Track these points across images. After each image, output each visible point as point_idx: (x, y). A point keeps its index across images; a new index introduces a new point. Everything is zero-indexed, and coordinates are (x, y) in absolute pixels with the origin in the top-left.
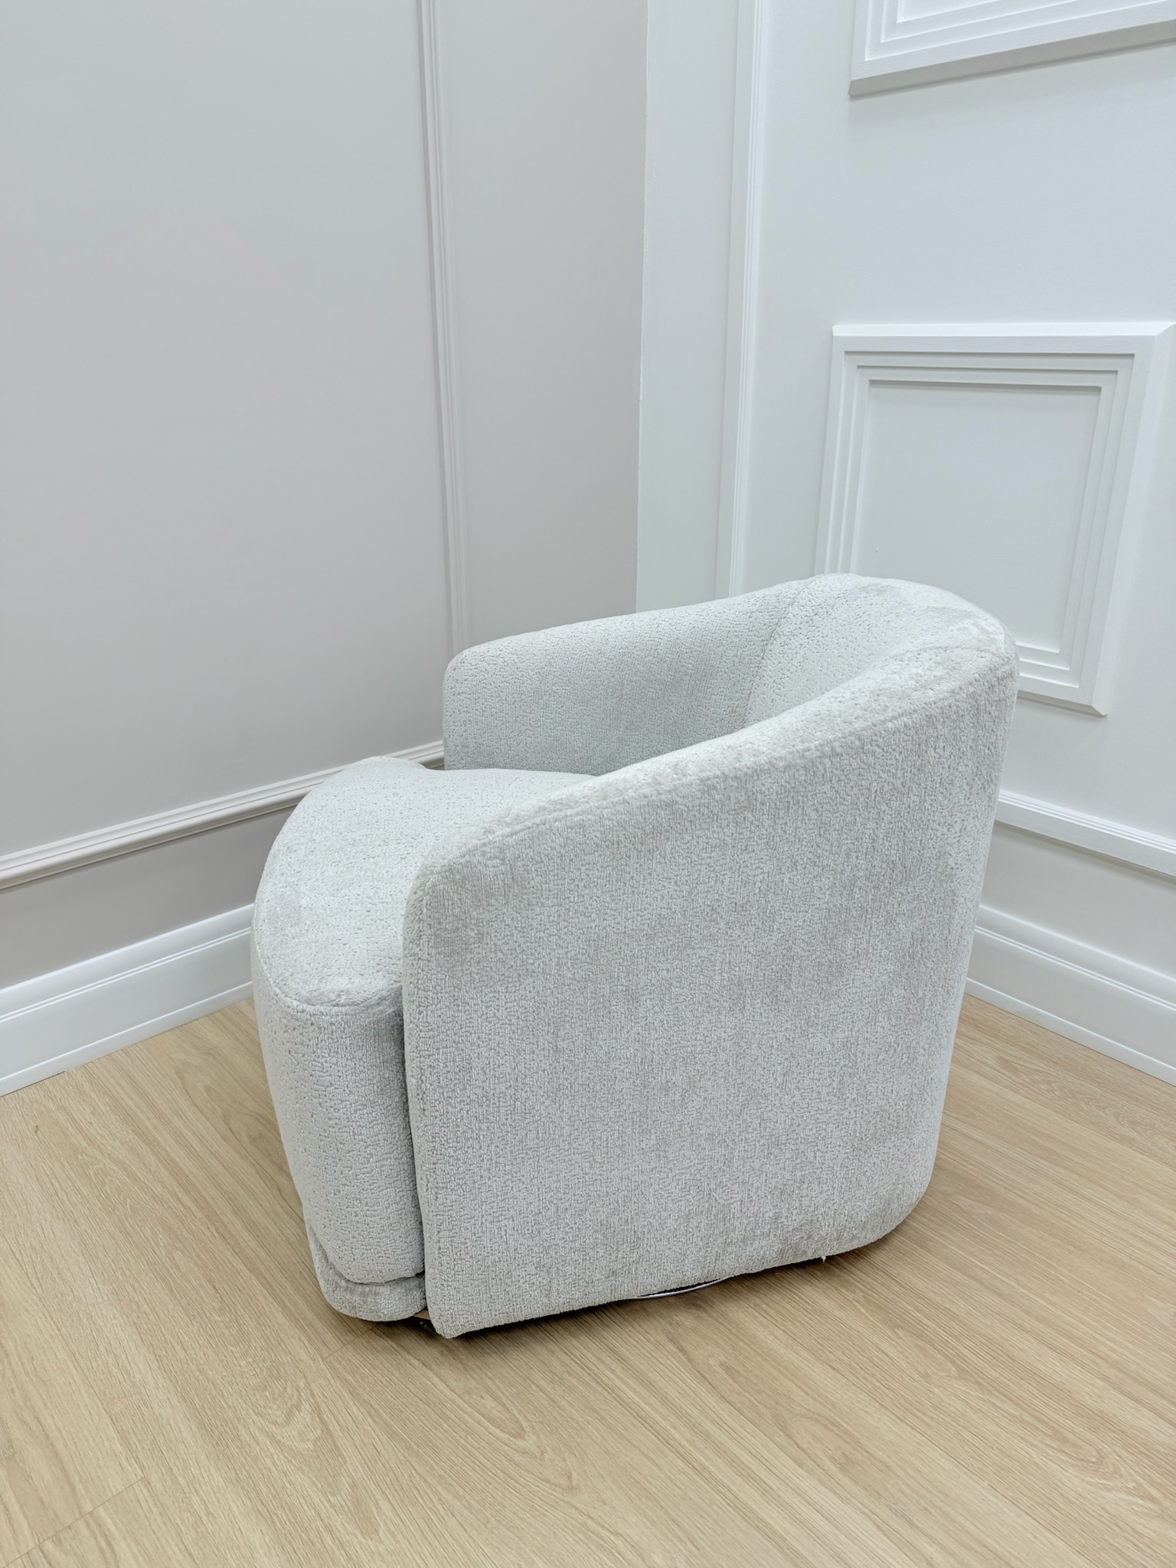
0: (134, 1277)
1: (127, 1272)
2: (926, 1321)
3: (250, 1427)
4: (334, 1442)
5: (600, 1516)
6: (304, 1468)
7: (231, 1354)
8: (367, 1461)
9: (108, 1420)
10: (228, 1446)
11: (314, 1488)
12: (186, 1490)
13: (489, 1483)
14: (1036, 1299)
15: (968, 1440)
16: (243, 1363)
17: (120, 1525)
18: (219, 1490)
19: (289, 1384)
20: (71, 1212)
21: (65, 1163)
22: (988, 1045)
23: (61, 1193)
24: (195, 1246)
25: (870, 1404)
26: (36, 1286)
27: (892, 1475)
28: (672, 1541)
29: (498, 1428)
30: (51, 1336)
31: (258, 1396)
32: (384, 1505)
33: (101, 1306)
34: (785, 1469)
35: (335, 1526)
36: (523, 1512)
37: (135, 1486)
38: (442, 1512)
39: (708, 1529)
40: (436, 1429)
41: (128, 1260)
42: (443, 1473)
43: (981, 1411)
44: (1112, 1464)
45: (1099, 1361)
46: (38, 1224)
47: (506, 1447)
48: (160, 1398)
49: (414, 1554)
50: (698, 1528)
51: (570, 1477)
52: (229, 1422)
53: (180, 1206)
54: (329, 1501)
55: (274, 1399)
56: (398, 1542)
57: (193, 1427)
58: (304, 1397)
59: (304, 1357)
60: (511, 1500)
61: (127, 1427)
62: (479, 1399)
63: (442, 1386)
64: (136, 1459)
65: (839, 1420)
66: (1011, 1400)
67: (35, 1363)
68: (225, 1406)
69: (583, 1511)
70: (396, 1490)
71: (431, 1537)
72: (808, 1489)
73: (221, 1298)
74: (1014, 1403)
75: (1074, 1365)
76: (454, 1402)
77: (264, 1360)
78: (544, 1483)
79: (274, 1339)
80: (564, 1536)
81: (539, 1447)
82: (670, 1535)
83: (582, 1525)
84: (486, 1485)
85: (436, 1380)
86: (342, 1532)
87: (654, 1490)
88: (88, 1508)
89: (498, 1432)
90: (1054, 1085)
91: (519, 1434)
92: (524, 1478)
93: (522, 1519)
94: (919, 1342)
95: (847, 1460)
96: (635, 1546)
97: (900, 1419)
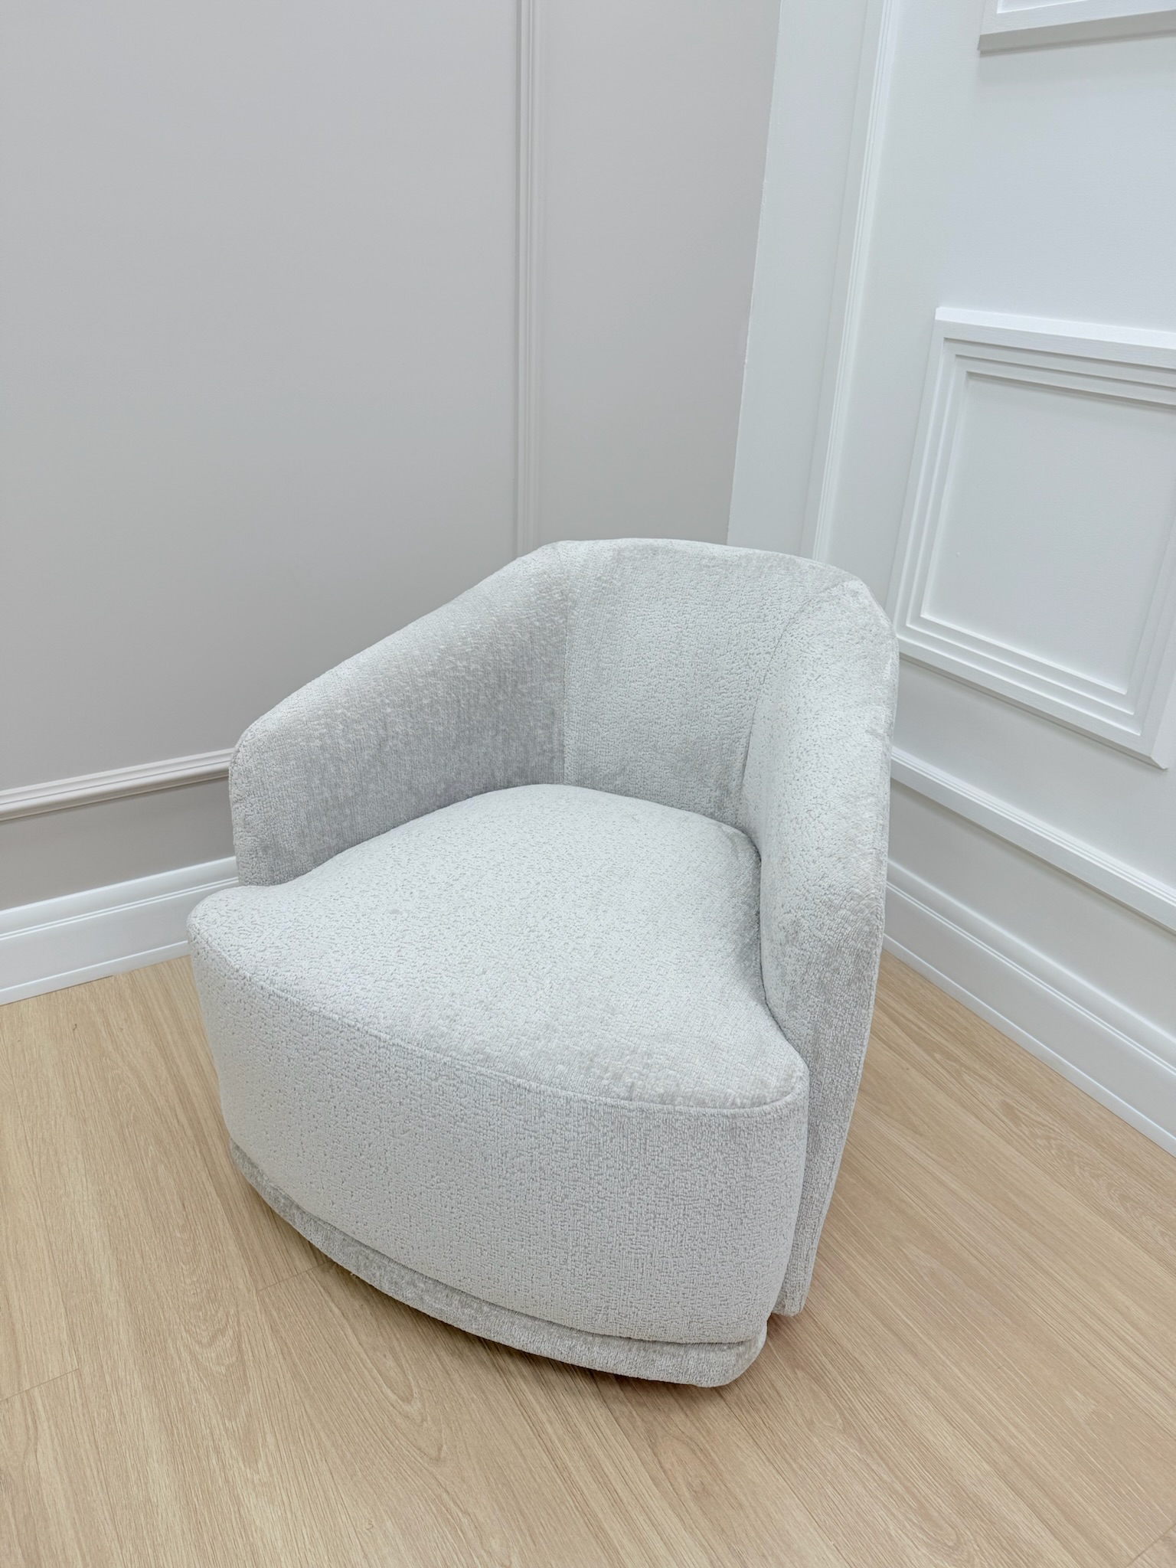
0: (119, 1183)
1: (115, 1177)
2: (829, 1367)
3: (178, 1343)
4: (244, 1371)
5: (455, 1492)
6: (212, 1389)
7: (180, 1270)
8: (267, 1394)
9: (63, 1310)
10: (154, 1355)
11: (215, 1410)
12: (110, 1388)
13: (367, 1438)
14: (952, 1367)
15: (829, 1497)
16: (188, 1281)
17: (48, 1408)
18: (136, 1394)
19: (221, 1308)
20: (83, 1111)
21: (90, 1064)
22: (997, 1087)
23: (79, 1092)
24: (178, 1162)
25: (744, 1439)
26: (37, 1175)
27: (742, 1514)
28: (513, 1530)
29: (390, 1388)
30: (37, 1225)
31: (192, 1314)
32: (270, 1439)
33: (85, 1204)
34: (641, 1486)
35: (223, 1449)
36: (388, 1472)
37: (69, 1376)
39: (550, 1527)
40: (336, 1378)
41: (119, 1166)
42: (329, 1420)
43: (854, 1470)
44: (969, 1552)
45: (994, 1444)
46: (53, 1118)
47: (392, 1408)
48: (111, 1299)
49: (282, 1490)
50: (542, 1524)
51: (440, 1449)
52: (161, 1333)
53: (176, 1121)
54: (224, 1424)
55: (205, 1320)
56: (272, 1475)
57: (130, 1331)
58: (231, 1323)
59: (241, 1286)
60: (381, 1458)
61: (77, 1320)
62: (382, 1357)
63: (353, 1338)
64: (76, 1352)
65: (709, 1448)
66: (887, 1465)
67: (18, 1246)
68: (162, 1318)
69: (443, 1484)
70: (284, 1427)
71: (301, 1478)
72: (656, 1510)
73: (187, 1216)
74: (889, 1468)
75: (966, 1443)
76: (359, 1356)
77: (206, 1282)
78: (415, 1450)
79: (221, 1265)
80: (418, 1503)
81: (421, 1414)
82: (513, 1524)
83: (437, 1498)
84: (364, 1441)
85: (349, 1332)
86: (228, 1455)
87: (512, 1477)
88: (27, 1386)
89: (389, 1392)
90: (1053, 1142)
91: (408, 1399)
92: (398, 1441)
93: (385, 1479)
94: (816, 1388)
95: (704, 1489)
96: (479, 1528)
97: (769, 1461)
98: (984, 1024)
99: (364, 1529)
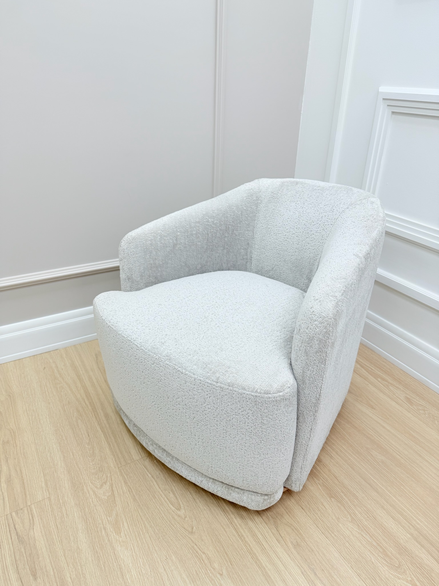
0: (63, 426)
1: (61, 425)
2: (344, 497)
3: (88, 487)
4: (114, 498)
5: (199, 545)
6: (102, 505)
7: (88, 460)
8: (124, 507)
9: (43, 475)
10: (79, 492)
11: (104, 513)
12: (62, 504)
13: (164, 524)
14: (393, 497)
15: (347, 547)
16: (91, 464)
17: (38, 512)
18: (72, 507)
19: (104, 474)
20: (49, 400)
21: (51, 382)
22: (403, 391)
23: (47, 393)
24: (86, 419)
25: (312, 525)
26: (31, 424)
27: (313, 554)
28: (223, 560)
29: (172, 505)
30: (32, 442)
31: (93, 476)
32: (125, 524)
33: (50, 435)
34: (273, 543)
35: (107, 528)
36: (172, 537)
37: (46, 500)
38: (145, 531)
39: (237, 559)
40: (150, 501)
41: (63, 420)
42: (148, 517)
43: (356, 537)
44: (404, 569)
45: (411, 527)
46: (37, 402)
47: (173, 512)
48: (61, 471)
49: (131, 544)
50: (234, 557)
51: (192, 528)
52: (81, 483)
53: (84, 403)
54: (107, 519)
55: (98, 479)
56: (127, 538)
57: (69, 483)
58: (108, 480)
59: (112, 466)
60: (170, 532)
61: (48, 479)
62: (168, 493)
63: (156, 486)
64: (48, 490)
65: (299, 528)
66: (369, 535)
67: (24, 450)
68: (82, 478)
69: (194, 542)
70: (131, 520)
71: (138, 539)
72: (279, 552)
73: (90, 439)
74: (370, 536)
75: (400, 527)
76: (159, 492)
77: (98, 464)
78: (183, 529)
79: (104, 458)
80: (185, 549)
81: (185, 515)
82: (223, 557)
83: (192, 547)
84: (162, 525)
85: (155, 483)
86: (109, 530)
87: (222, 540)
88: (29, 504)
89: (171, 506)
90: (426, 412)
91: (179, 509)
92: (176, 525)
93: (171, 540)
94: (339, 505)
95: (297, 544)
96: (209, 559)
97: (323, 533)
98: (396, 367)
99: (164, 559)
